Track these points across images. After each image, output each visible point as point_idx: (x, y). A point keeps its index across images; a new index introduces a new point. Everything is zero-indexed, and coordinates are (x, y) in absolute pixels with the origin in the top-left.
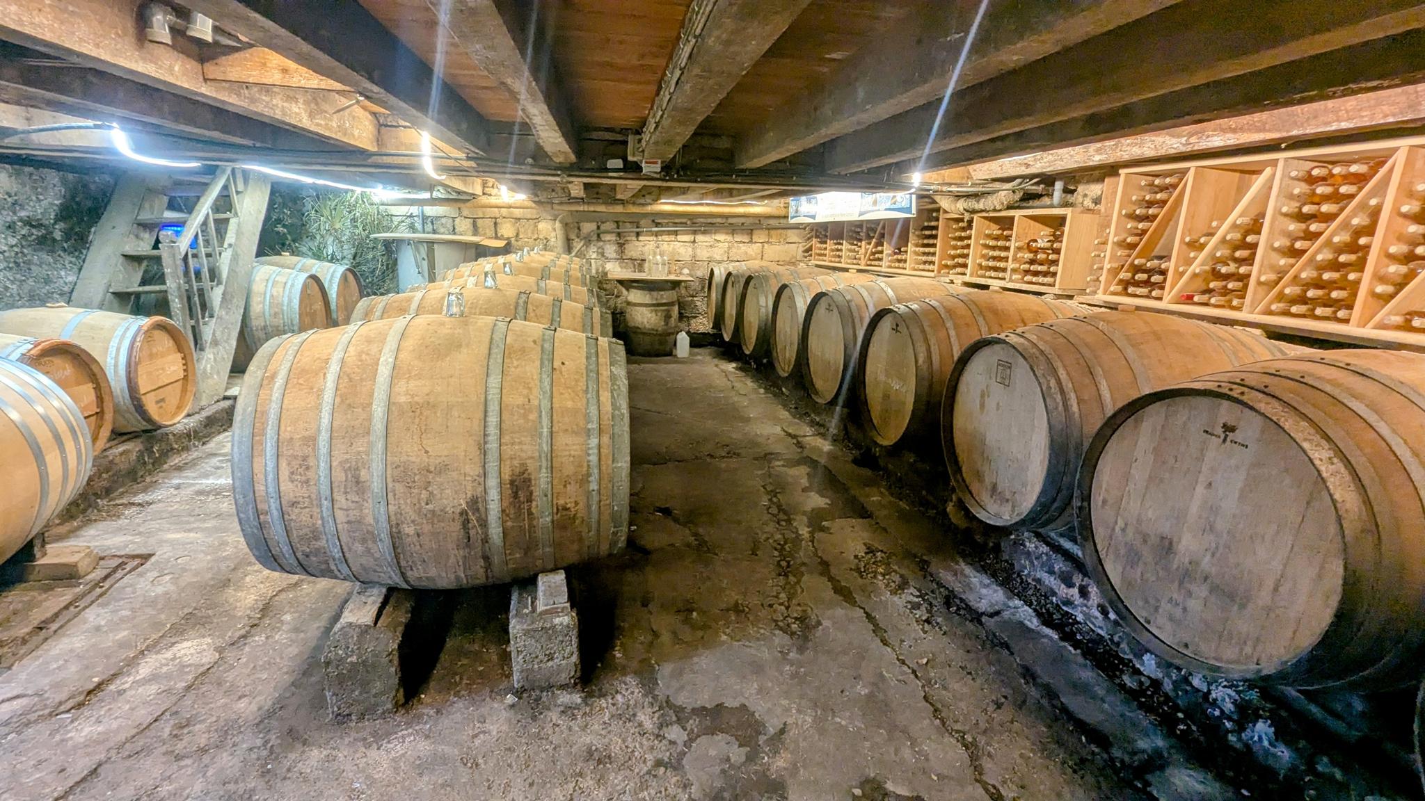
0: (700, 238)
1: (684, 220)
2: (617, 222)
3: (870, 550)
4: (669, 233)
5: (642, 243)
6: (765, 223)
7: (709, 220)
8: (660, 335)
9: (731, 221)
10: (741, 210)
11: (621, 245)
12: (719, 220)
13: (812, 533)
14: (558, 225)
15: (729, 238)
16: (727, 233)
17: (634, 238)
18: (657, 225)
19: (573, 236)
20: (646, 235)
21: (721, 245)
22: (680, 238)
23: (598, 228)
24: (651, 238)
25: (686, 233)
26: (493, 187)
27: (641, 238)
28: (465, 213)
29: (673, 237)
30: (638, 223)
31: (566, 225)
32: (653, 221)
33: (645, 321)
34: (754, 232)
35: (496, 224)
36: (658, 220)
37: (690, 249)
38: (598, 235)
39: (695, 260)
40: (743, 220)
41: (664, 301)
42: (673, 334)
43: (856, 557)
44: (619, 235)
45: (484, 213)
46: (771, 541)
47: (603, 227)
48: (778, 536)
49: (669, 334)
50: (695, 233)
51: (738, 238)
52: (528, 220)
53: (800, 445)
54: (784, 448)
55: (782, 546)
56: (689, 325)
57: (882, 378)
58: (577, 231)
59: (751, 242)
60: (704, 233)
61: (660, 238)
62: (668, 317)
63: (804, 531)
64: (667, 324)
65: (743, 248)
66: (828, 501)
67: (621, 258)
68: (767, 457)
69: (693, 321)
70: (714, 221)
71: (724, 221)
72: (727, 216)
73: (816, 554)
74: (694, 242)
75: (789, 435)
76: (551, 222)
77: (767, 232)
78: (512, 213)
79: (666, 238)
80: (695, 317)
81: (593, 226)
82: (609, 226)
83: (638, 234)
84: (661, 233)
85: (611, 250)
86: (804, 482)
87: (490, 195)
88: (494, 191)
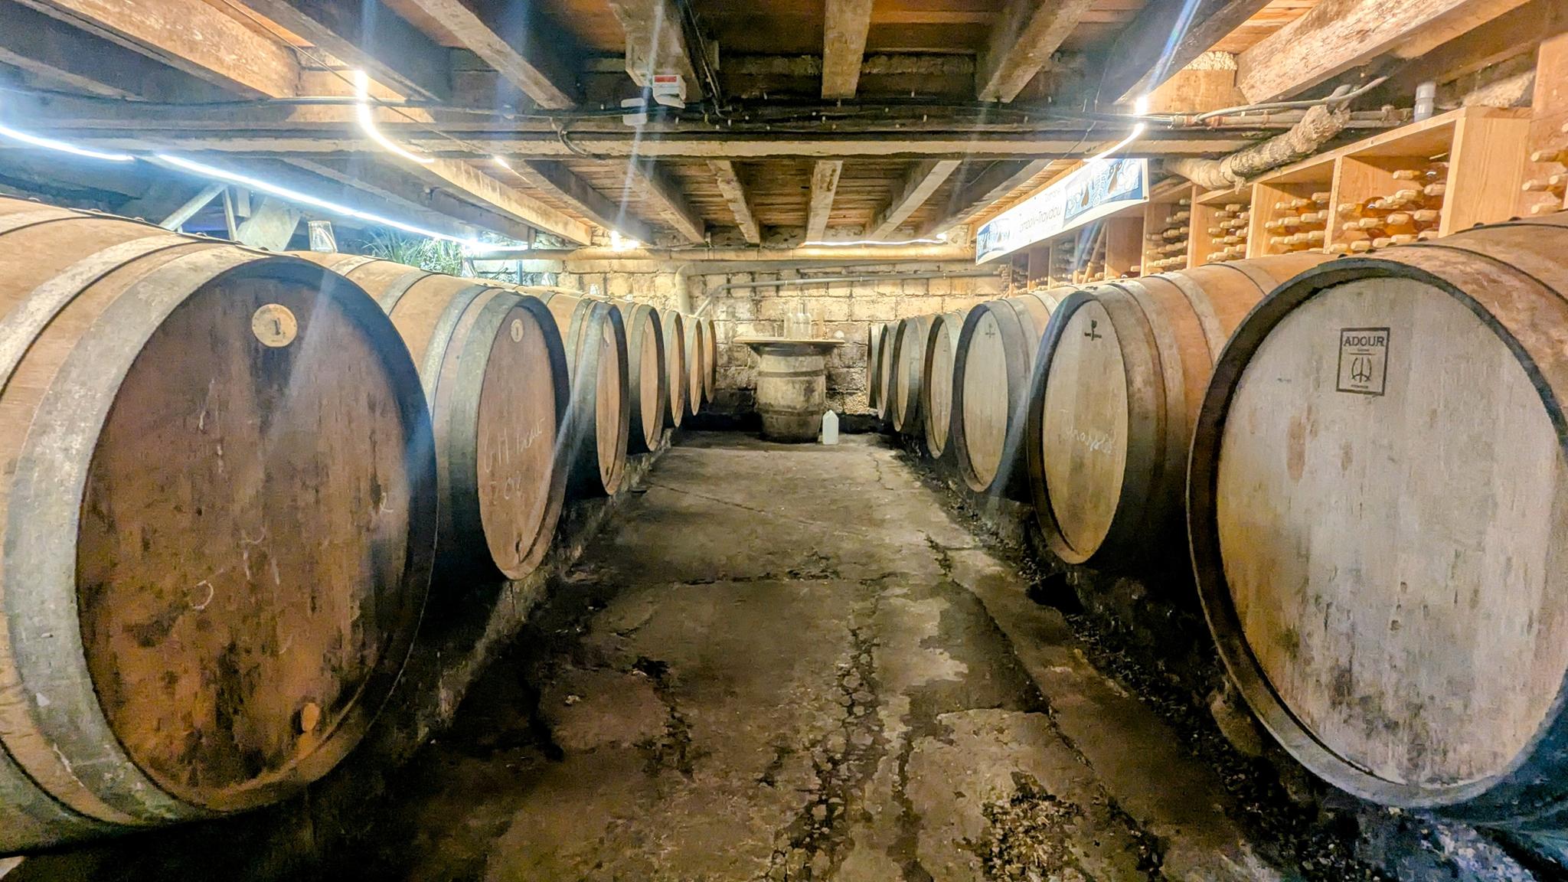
0: (858, 291)
1: (838, 270)
2: (752, 273)
3: (1025, 794)
4: (818, 285)
5: (783, 300)
6: (947, 269)
7: (871, 269)
8: (799, 414)
9: (899, 268)
10: (912, 252)
11: (757, 303)
12: (883, 268)
13: (908, 739)
14: (678, 278)
15: (898, 291)
16: (894, 284)
17: (773, 293)
18: (803, 276)
19: (697, 292)
20: (788, 290)
21: (886, 299)
22: (832, 291)
23: (729, 281)
24: (794, 293)
25: (840, 285)
26: (603, 235)
27: (781, 293)
28: (570, 267)
29: (822, 291)
30: (778, 274)
31: (688, 279)
32: (798, 270)
33: (779, 395)
34: (932, 282)
35: (605, 280)
36: (802, 269)
37: (845, 307)
38: (729, 291)
39: (852, 320)
40: (915, 266)
41: (804, 370)
42: (817, 413)
43: (988, 810)
44: (754, 289)
45: (591, 267)
46: (818, 749)
47: (735, 280)
48: (837, 741)
49: (812, 413)
50: (851, 284)
51: (910, 290)
52: (643, 273)
53: (946, 564)
54: (919, 569)
55: (835, 763)
56: (843, 404)
57: (1069, 432)
58: (702, 286)
59: (927, 295)
60: (864, 284)
61: (806, 292)
62: (809, 390)
63: (894, 733)
64: (807, 401)
65: (916, 303)
66: (963, 668)
67: (757, 320)
68: (883, 580)
69: (848, 400)
70: (877, 268)
71: (890, 268)
72: (893, 262)
73: (899, 796)
74: (851, 296)
75: (935, 546)
76: (670, 277)
77: (949, 281)
78: (622, 265)
79: (814, 292)
80: (851, 394)
81: (722, 279)
82: (742, 279)
83: (778, 288)
84: (809, 286)
85: (744, 310)
86: (932, 628)
87: (600, 245)
88: (604, 241)
